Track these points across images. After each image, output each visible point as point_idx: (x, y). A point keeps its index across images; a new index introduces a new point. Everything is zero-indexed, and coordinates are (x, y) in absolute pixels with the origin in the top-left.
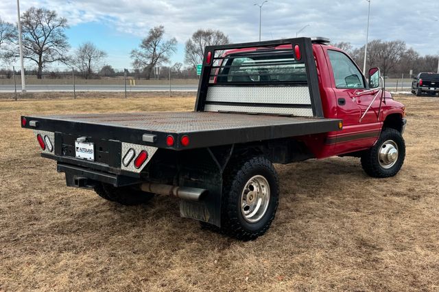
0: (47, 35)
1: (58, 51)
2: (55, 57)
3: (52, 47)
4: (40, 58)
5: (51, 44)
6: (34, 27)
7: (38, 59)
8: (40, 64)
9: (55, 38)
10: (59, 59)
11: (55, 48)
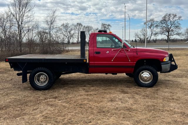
0: (172, 24)
1: (176, 31)
2: (175, 33)
3: (174, 29)
4: (168, 34)
5: (173, 28)
6: (167, 21)
7: (167, 35)
8: (168, 36)
9: (176, 25)
10: (176, 34)
11: (175, 29)
